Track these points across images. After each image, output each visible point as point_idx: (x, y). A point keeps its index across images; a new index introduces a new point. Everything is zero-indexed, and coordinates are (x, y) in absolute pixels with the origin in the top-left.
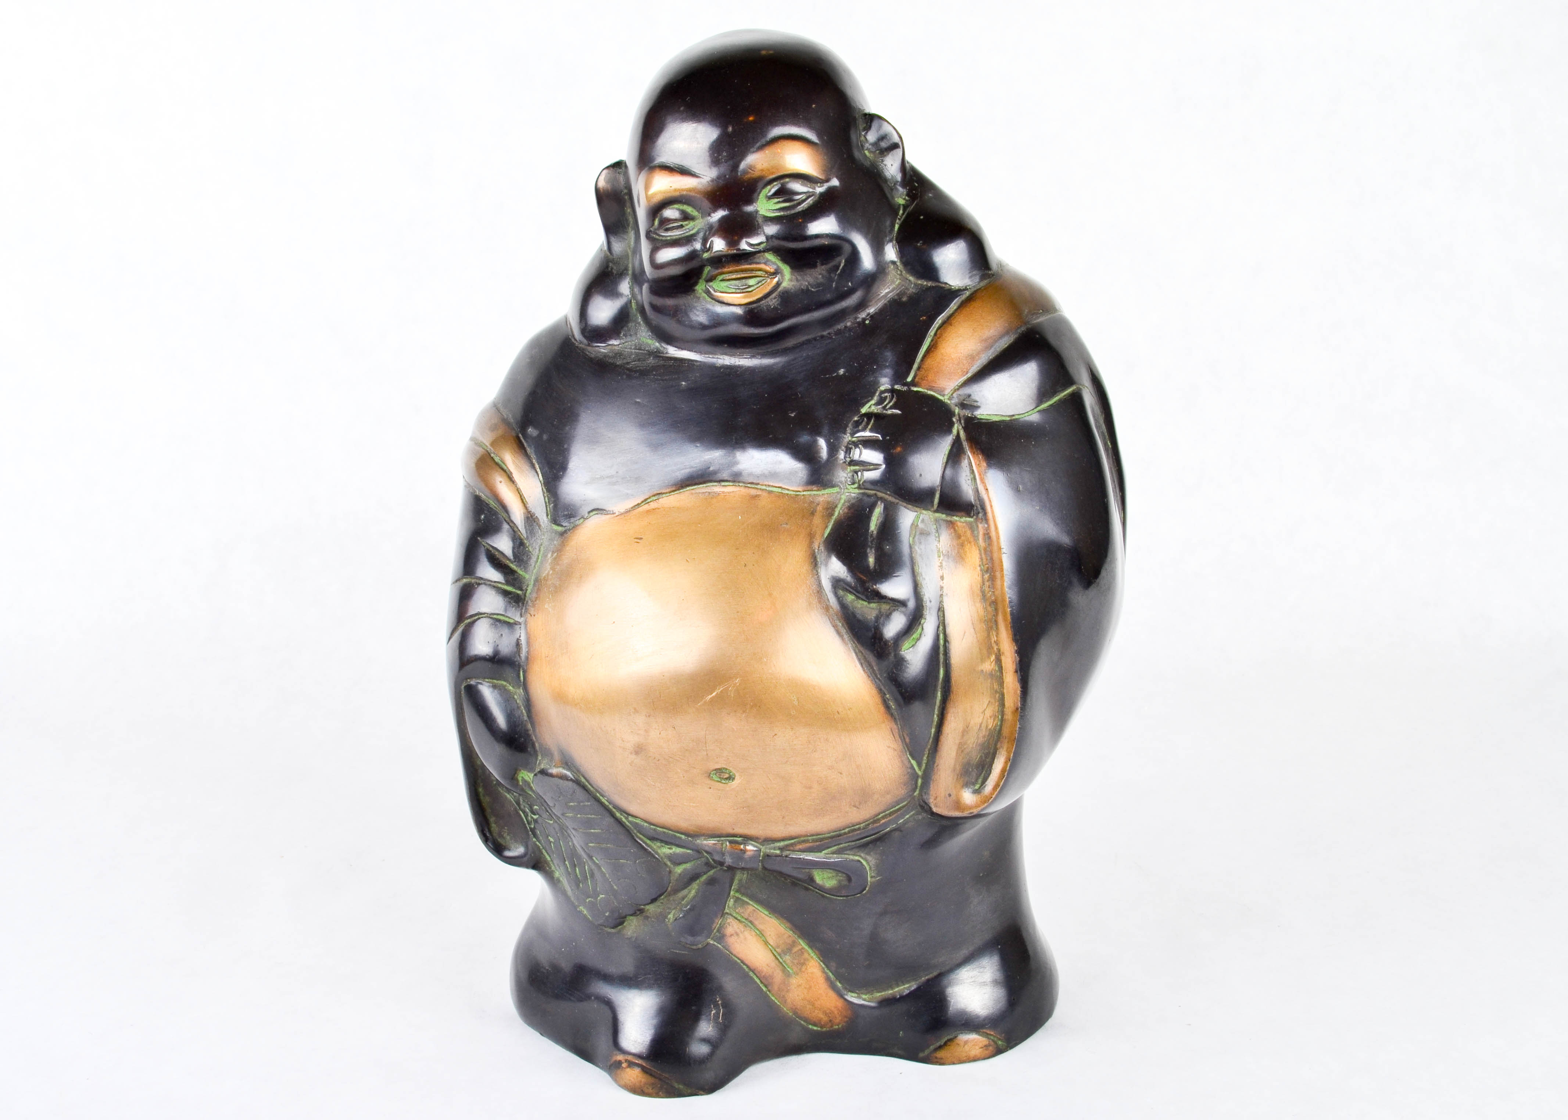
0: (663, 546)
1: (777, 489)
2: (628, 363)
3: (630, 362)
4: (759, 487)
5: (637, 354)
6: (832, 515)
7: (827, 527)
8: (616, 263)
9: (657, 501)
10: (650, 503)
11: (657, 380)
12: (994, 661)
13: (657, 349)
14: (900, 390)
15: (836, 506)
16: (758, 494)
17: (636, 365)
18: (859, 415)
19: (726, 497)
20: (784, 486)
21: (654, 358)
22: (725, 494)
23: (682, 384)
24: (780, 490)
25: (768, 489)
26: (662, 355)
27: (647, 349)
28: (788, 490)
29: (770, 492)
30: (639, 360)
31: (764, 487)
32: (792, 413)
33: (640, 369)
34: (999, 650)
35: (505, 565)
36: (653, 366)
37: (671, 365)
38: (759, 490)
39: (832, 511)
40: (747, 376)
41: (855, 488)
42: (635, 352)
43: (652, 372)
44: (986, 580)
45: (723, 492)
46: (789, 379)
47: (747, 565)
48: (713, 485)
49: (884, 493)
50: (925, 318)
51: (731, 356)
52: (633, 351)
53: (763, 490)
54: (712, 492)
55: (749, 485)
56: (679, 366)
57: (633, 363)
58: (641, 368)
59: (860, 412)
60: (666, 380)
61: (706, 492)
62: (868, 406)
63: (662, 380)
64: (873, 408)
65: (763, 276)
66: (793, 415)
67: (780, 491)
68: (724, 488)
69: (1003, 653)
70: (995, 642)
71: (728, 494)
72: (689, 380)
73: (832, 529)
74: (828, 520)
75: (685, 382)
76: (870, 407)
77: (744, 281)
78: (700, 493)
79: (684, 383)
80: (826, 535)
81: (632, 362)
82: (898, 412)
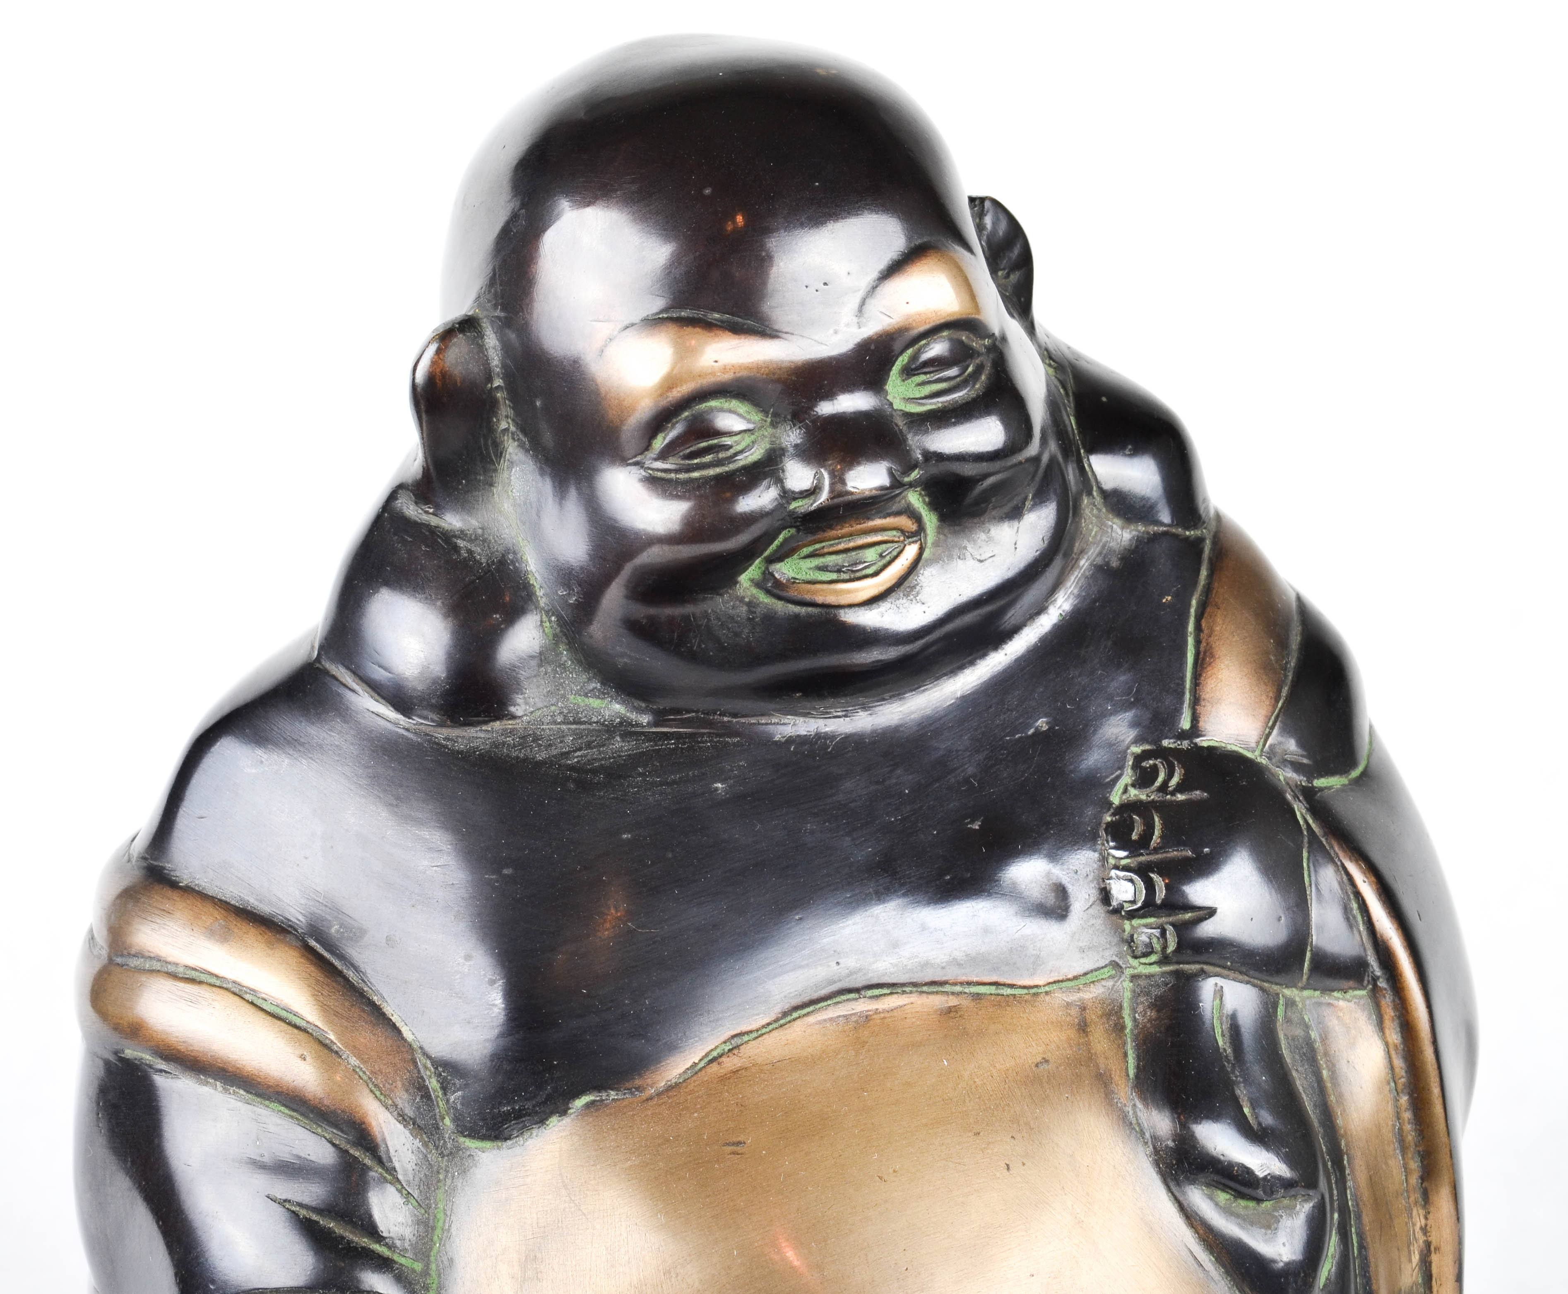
0: (807, 1154)
1: (987, 987)
2: (566, 755)
3: (568, 753)
4: (947, 988)
5: (578, 735)
6: (1123, 1027)
7: (1125, 1055)
8: (476, 539)
9: (736, 1051)
10: (720, 1060)
11: (653, 784)
12: (1417, 1268)
13: (621, 718)
14: (1176, 748)
15: (1121, 1007)
16: (951, 1004)
17: (589, 757)
18: (1112, 811)
19: (886, 1021)
20: (1002, 980)
21: (621, 736)
22: (882, 1015)
23: (716, 789)
24: (993, 989)
25: (967, 990)
26: (639, 729)
27: (595, 719)
28: (1012, 986)
29: (977, 997)
30: (589, 745)
31: (958, 989)
32: (972, 822)
33: (602, 765)
34: (1428, 1244)
35: (363, 1248)
36: (629, 755)
37: (674, 749)
38: (951, 997)
39: (1118, 1019)
40: (850, 754)
41: (1151, 964)
42: (569, 729)
43: (635, 768)
44: (1403, 1109)
45: (876, 1012)
46: (941, 752)
47: (1011, 1166)
48: (848, 1000)
49: (1219, 966)
50: (1169, 598)
51: (806, 715)
52: (564, 727)
53: (959, 994)
54: (851, 1015)
55: (925, 989)
56: (691, 748)
57: (578, 753)
58: (603, 762)
59: (1111, 804)
60: (674, 782)
61: (840, 1016)
62: (1121, 791)
63: (667, 784)
64: (1133, 792)
65: (897, 539)
66: (977, 827)
67: (996, 992)
68: (874, 1001)
69: (1437, 1249)
70: (1421, 1228)
71: (887, 1015)
72: (730, 778)
73: (1138, 1058)
74: (1121, 1038)
75: (722, 782)
76: (1125, 791)
77: (854, 553)
78: (825, 1020)
79: (719, 785)
80: (1132, 1072)
81: (575, 751)
82: (1197, 794)
